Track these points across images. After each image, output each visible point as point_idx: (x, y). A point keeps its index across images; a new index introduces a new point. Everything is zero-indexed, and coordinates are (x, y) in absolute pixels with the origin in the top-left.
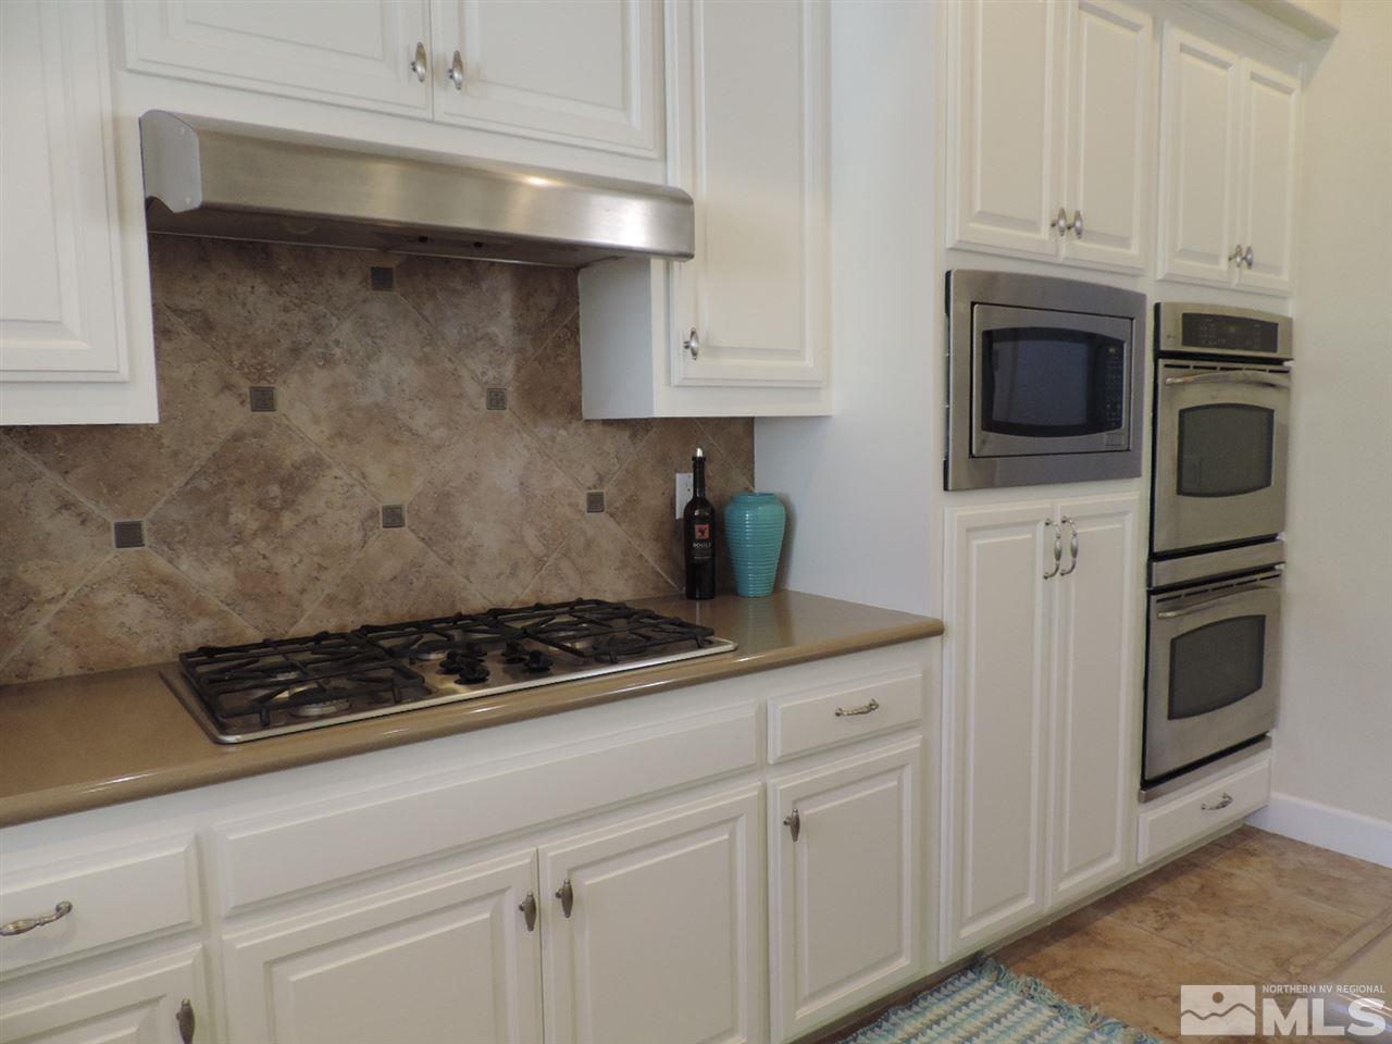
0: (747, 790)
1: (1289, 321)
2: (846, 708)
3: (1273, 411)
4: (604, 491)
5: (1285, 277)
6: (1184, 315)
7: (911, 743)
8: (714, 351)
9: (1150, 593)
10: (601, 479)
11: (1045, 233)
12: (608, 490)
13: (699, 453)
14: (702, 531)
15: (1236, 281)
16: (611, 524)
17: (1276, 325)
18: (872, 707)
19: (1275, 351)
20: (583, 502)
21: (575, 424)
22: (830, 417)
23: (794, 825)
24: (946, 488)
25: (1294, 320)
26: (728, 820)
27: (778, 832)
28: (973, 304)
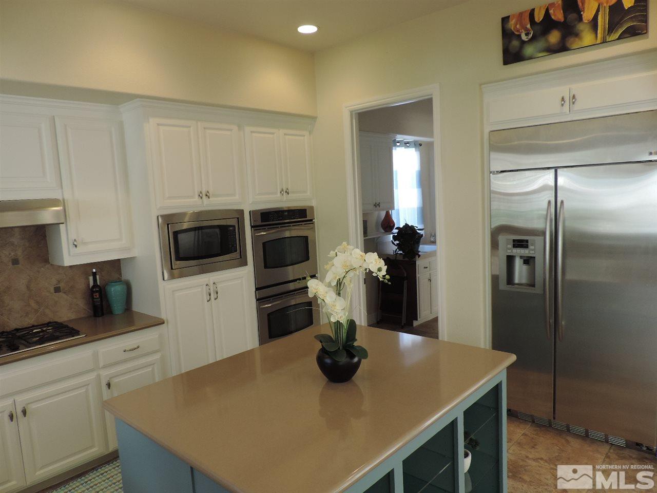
0: (92, 376)
1: (312, 208)
2: (127, 349)
3: (307, 237)
4: (60, 286)
5: (309, 193)
6: (261, 213)
7: (157, 356)
8: (85, 244)
9: (257, 300)
10: (59, 282)
11: (197, 198)
12: (62, 285)
13: (94, 270)
14: (97, 295)
15: (285, 199)
16: (64, 295)
17: (306, 210)
18: (138, 347)
19: (306, 217)
20: (52, 290)
21: (47, 266)
22: (136, 257)
23: (109, 385)
24: (164, 279)
25: (314, 207)
26: (86, 385)
27: (104, 387)
28: (168, 225)
